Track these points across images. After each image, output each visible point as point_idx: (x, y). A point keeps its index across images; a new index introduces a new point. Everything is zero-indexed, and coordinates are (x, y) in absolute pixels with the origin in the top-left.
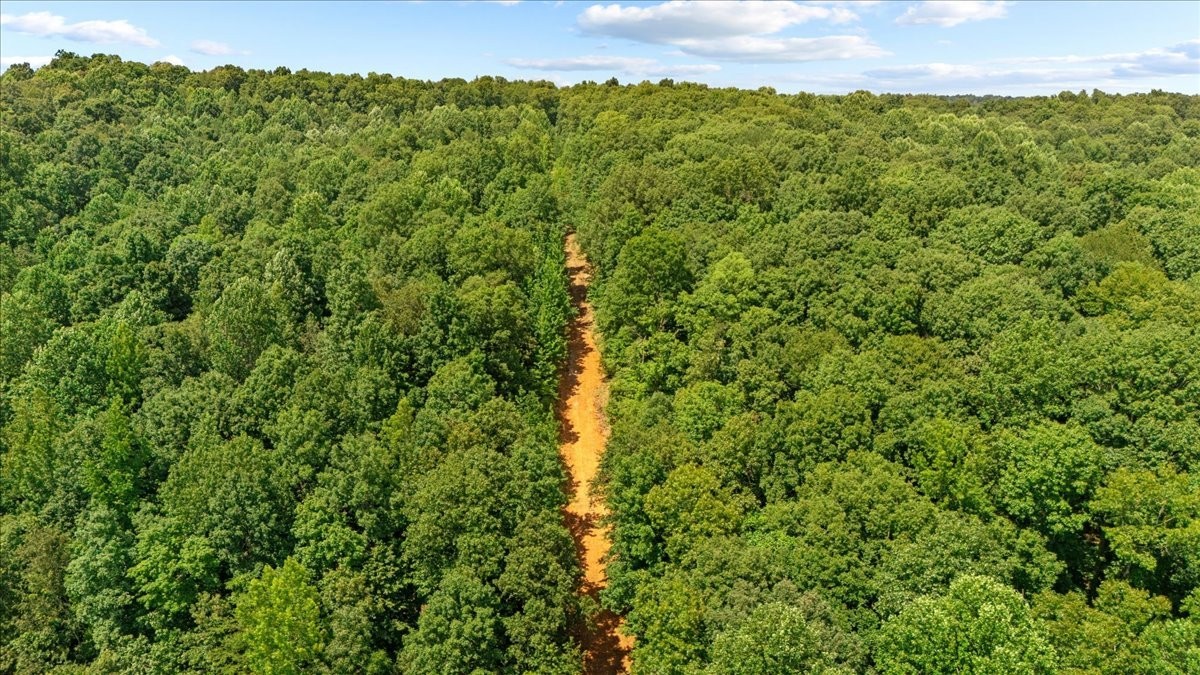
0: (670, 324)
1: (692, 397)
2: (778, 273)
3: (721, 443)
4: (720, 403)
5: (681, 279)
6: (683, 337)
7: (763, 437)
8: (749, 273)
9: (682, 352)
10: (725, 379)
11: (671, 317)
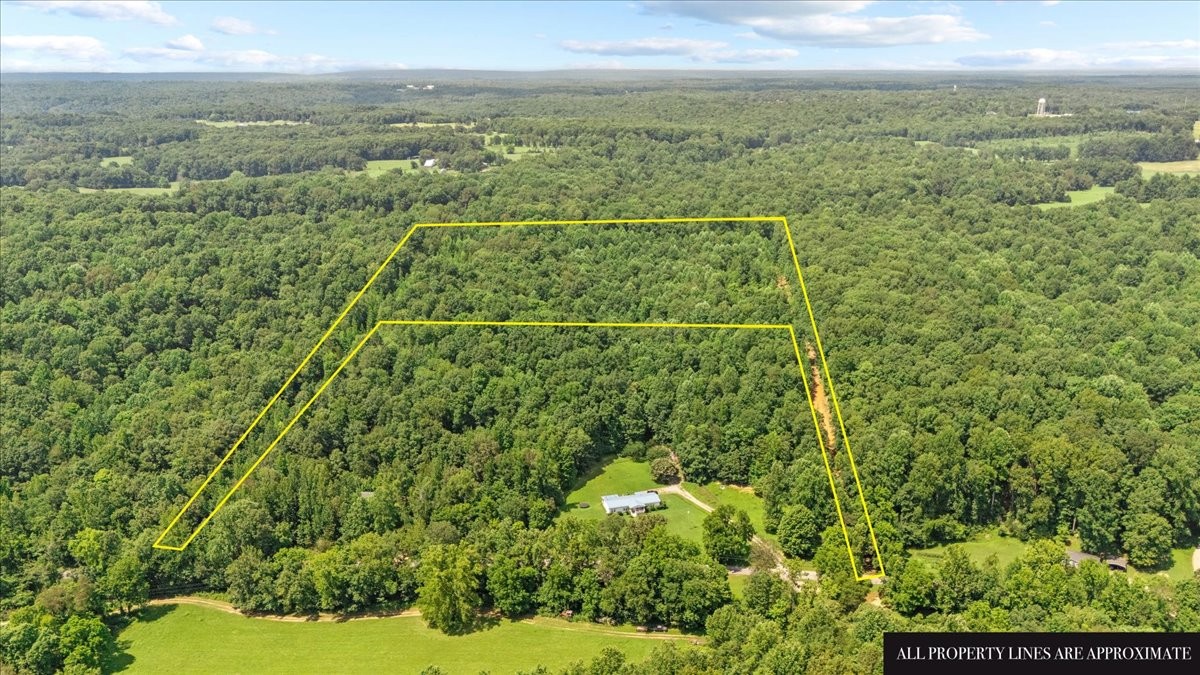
0: (848, 380)
1: (856, 401)
2: (880, 367)
3: (862, 412)
4: (862, 403)
5: (852, 368)
6: (852, 384)
7: (871, 410)
8: (872, 367)
9: (852, 389)
10: (864, 397)
11: (849, 379)
